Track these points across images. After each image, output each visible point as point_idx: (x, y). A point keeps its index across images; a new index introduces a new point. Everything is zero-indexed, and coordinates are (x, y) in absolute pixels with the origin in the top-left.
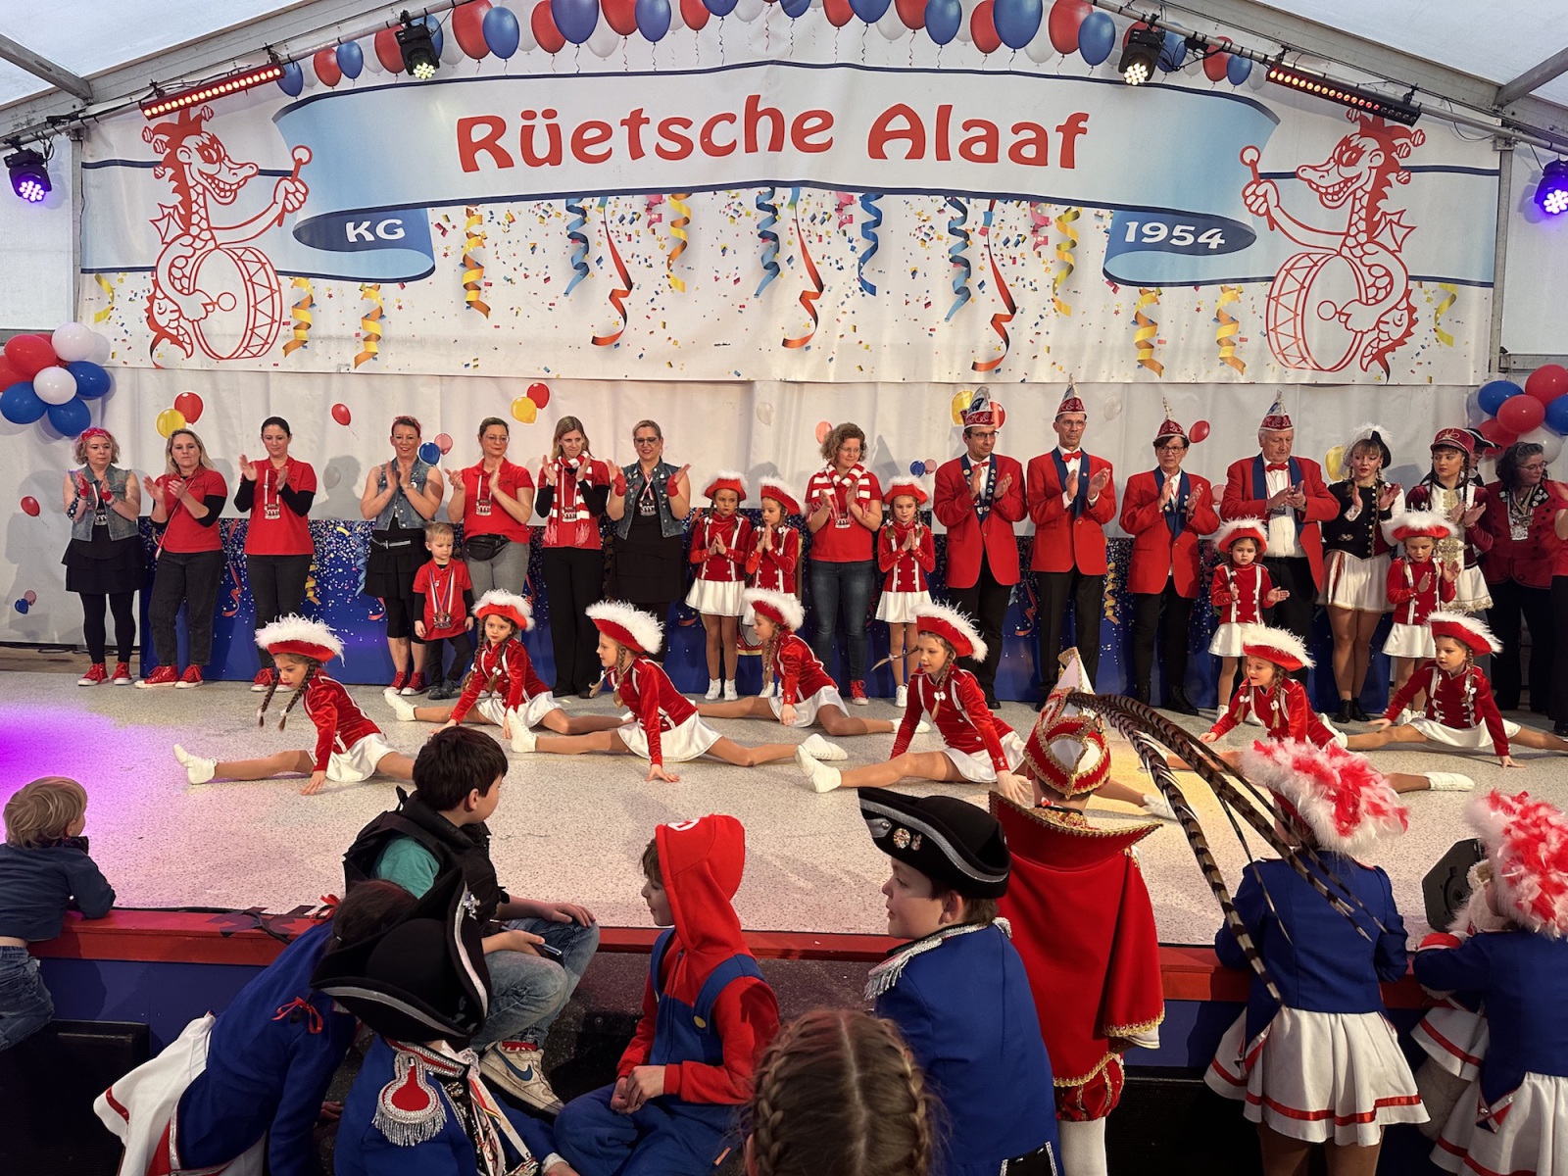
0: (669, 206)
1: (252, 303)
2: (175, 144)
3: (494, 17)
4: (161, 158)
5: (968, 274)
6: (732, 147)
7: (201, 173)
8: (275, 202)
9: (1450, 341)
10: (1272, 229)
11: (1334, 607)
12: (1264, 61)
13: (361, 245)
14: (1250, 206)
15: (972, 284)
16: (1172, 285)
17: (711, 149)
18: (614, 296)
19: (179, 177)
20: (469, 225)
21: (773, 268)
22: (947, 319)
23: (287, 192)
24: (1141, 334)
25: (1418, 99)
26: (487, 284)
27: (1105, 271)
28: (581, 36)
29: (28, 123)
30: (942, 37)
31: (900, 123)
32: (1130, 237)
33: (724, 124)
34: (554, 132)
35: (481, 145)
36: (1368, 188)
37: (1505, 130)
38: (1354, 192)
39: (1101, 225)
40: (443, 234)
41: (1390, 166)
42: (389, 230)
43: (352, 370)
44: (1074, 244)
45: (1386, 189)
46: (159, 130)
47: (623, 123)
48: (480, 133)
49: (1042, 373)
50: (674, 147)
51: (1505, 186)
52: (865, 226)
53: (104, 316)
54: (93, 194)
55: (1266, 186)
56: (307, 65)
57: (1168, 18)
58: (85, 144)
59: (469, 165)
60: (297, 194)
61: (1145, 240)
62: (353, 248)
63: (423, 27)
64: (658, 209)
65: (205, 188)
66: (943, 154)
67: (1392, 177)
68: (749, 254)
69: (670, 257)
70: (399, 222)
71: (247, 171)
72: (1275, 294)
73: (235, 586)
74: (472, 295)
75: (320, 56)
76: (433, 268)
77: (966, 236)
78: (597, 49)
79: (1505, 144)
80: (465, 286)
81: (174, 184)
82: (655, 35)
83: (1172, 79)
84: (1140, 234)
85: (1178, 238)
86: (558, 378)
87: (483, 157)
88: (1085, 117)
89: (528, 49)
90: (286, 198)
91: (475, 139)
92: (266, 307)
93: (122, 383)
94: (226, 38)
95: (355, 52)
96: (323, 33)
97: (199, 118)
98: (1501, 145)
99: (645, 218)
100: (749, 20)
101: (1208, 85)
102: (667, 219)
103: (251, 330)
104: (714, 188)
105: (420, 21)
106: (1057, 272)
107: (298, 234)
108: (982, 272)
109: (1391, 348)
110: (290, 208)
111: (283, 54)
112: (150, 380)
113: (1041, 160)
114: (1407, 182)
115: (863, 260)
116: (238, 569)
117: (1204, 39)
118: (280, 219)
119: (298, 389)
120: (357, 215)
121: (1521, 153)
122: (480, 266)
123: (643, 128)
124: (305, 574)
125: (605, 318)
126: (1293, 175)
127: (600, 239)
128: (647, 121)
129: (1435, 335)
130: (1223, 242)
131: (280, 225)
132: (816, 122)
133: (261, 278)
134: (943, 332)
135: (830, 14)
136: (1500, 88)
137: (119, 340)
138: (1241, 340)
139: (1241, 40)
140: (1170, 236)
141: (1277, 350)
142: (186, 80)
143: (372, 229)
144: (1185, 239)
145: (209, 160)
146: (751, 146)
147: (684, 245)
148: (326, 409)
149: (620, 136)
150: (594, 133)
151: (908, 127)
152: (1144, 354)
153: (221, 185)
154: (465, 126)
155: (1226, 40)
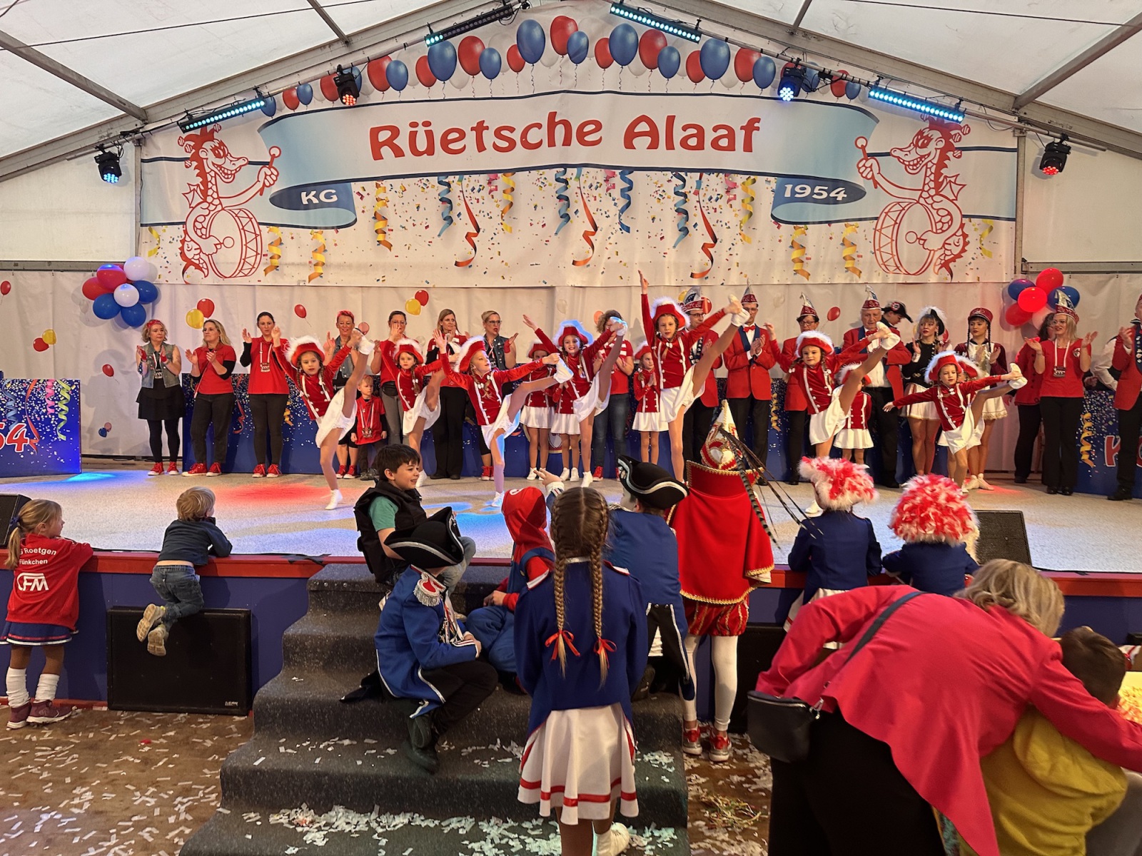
0: (502, 181)
1: (244, 243)
2: (198, 147)
3: (393, 66)
4: (189, 155)
5: (687, 219)
6: (540, 144)
7: (214, 164)
8: (258, 181)
9: (990, 255)
10: (876, 187)
11: (911, 418)
12: (868, 85)
13: (310, 206)
14: (862, 173)
15: (690, 225)
16: (814, 223)
17: (526, 145)
18: (469, 237)
19: (200, 167)
20: (377, 193)
21: (566, 217)
22: (674, 247)
23: (266, 175)
24: (796, 254)
25: (963, 106)
26: (389, 230)
27: (772, 216)
28: (446, 77)
29: (108, 135)
30: (669, 74)
31: (643, 127)
32: (788, 194)
33: (535, 130)
34: (430, 135)
35: (384, 144)
36: (935, 161)
37: (1019, 124)
38: (926, 164)
39: (769, 187)
40: (361, 198)
41: (949, 147)
42: (328, 196)
43: (307, 284)
44: (752, 199)
45: (946, 162)
46: (187, 139)
47: (472, 129)
48: (384, 136)
49: (734, 278)
50: (505, 144)
51: (1021, 158)
52: (622, 190)
53: (154, 253)
54: (147, 178)
55: (872, 161)
56: (279, 98)
57: (808, 60)
58: (143, 147)
59: (377, 156)
60: (272, 176)
61: (797, 196)
62: (306, 208)
63: (351, 74)
64: (495, 183)
65: (216, 173)
66: (670, 146)
67: (950, 154)
68: (551, 210)
69: (503, 212)
70: (334, 191)
71: (241, 162)
72: (879, 227)
73: (241, 415)
74: (381, 237)
75: (287, 93)
76: (356, 220)
77: (685, 195)
78: (456, 84)
79: (1021, 134)
80: (376, 231)
81: (197, 171)
82: (492, 75)
83: (811, 96)
84: (793, 192)
85: (818, 194)
86: (434, 287)
87: (386, 151)
88: (758, 120)
89: (414, 85)
90: (265, 178)
91: (381, 140)
92: (252, 245)
93: (165, 292)
94: (229, 82)
95: (308, 89)
96: (289, 78)
97: (213, 131)
98: (1017, 133)
99: (487, 188)
100: (549, 66)
101: (834, 100)
102: (500, 189)
103: (244, 260)
104: (529, 169)
105: (349, 71)
106: (742, 216)
107: (273, 200)
108: (696, 217)
109: (953, 260)
110: (267, 184)
111: (265, 91)
112: (183, 292)
113: (731, 147)
114: (960, 157)
115: (622, 211)
116: (242, 405)
117: (830, 72)
118: (261, 191)
119: (274, 296)
120: (307, 188)
121: (1031, 137)
122: (385, 219)
123: (485, 132)
124: (284, 407)
125: (464, 249)
126: (888, 154)
127: (459, 202)
128: (487, 128)
129: (981, 251)
130: (845, 196)
131: (261, 194)
132: (592, 127)
133: (249, 227)
134: (672, 255)
135: (599, 61)
136: (1016, 97)
137: (163, 267)
138: (858, 256)
139: (854, 73)
140: (812, 193)
141: (881, 262)
142: (205, 108)
143: (316, 196)
144: (822, 194)
145: (218, 156)
146: (552, 143)
147: (511, 204)
148: (291, 308)
149: (471, 137)
150: (455, 135)
151: (648, 129)
152: (797, 266)
153: (226, 171)
154: (375, 132)
155: (844, 72)
